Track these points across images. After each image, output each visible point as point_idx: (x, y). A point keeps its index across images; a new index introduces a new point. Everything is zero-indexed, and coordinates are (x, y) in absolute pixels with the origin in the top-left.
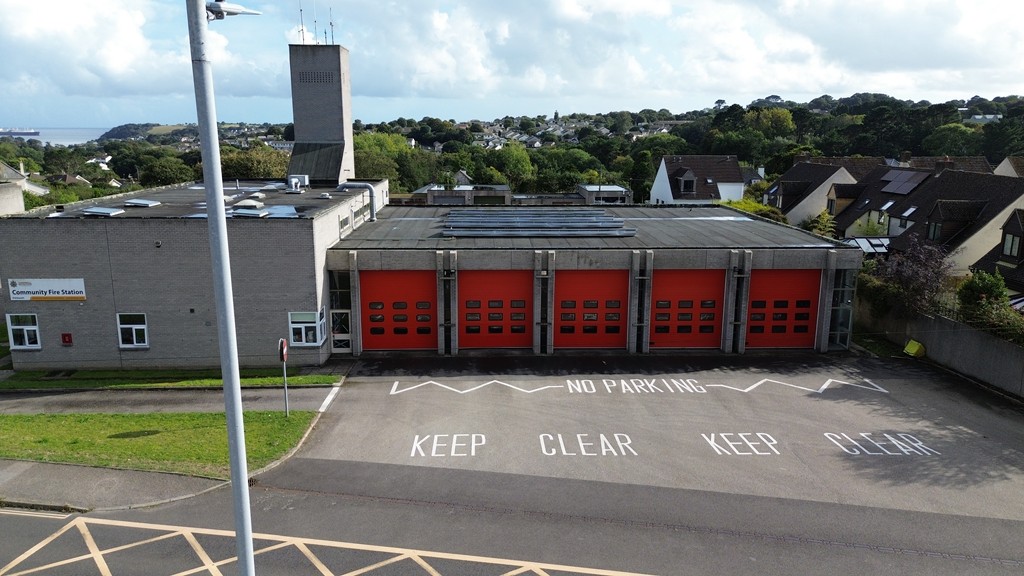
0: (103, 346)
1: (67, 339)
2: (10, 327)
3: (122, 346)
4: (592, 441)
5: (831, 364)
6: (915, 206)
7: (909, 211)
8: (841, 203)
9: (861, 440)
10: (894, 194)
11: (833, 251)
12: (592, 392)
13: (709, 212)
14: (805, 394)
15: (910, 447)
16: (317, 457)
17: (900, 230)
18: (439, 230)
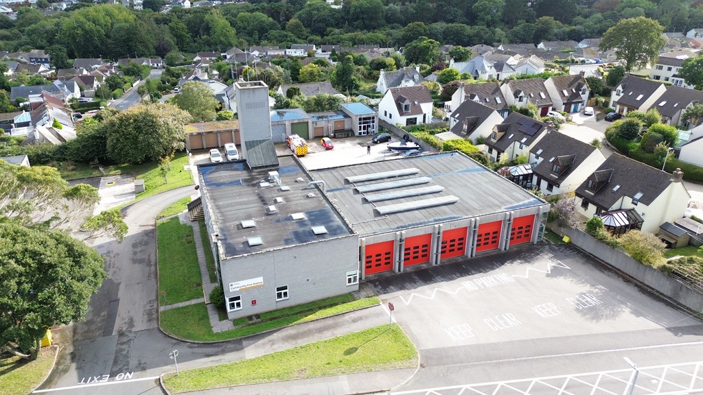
0: (269, 303)
1: (254, 302)
2: (228, 303)
3: (277, 300)
4: (501, 318)
5: (542, 252)
6: (542, 149)
7: (539, 152)
8: (500, 135)
9: (579, 300)
10: (526, 134)
11: (541, 207)
12: (477, 288)
13: (459, 161)
14: (545, 275)
15: (593, 301)
16: (427, 348)
17: (536, 160)
18: (367, 205)
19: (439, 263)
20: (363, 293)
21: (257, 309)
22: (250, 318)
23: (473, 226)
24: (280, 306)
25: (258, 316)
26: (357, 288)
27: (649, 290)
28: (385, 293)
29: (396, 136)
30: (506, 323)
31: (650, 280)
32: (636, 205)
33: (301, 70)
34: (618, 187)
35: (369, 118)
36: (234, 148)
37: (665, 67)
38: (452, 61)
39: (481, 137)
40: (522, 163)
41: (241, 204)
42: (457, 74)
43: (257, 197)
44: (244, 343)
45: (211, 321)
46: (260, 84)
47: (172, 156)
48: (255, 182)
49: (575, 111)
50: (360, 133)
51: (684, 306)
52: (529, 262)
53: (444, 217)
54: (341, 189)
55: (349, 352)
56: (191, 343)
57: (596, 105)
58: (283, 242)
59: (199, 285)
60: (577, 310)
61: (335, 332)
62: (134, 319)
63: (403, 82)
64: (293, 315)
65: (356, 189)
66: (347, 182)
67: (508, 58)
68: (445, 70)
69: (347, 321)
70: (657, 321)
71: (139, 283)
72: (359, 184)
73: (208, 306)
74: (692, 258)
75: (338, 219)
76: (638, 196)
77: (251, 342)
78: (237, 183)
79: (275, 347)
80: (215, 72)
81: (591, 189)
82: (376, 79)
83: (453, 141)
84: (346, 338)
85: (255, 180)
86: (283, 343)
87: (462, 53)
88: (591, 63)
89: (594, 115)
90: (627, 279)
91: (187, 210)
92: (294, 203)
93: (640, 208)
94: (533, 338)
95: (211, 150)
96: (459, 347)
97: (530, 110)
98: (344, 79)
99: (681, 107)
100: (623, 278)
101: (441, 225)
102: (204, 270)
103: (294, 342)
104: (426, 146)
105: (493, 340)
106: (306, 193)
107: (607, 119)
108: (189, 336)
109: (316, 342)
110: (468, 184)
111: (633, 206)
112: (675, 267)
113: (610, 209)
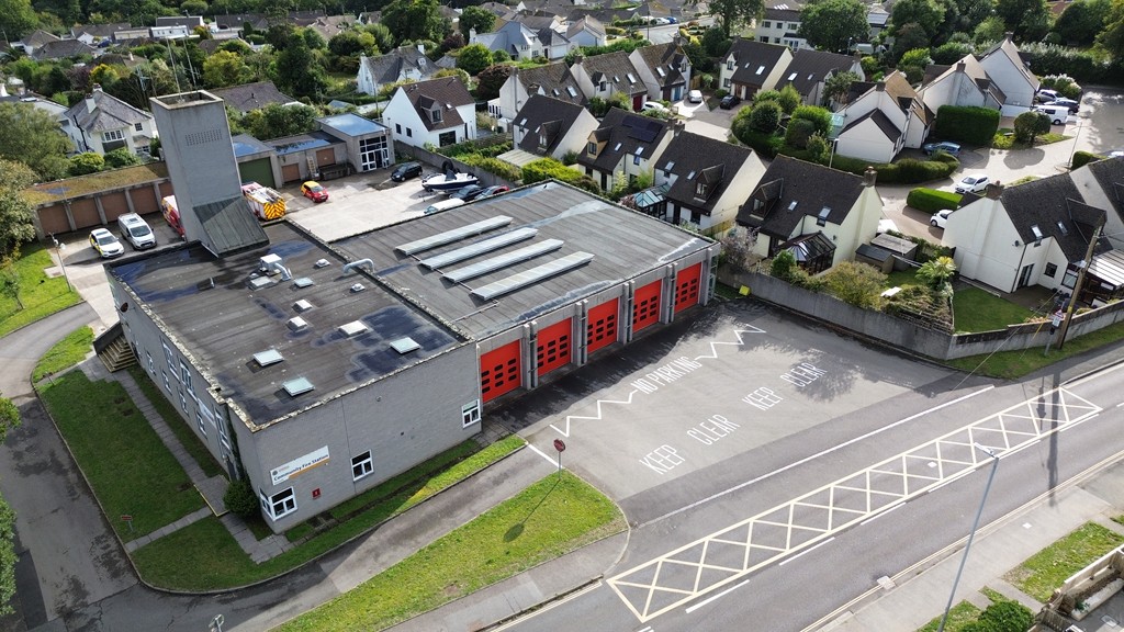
1: (316, 493)
2: (270, 506)
3: (355, 479)
4: (711, 426)
5: (718, 315)
6: (673, 161)
7: (670, 166)
8: (600, 146)
9: (796, 375)
10: (639, 140)
11: (710, 249)
12: (657, 388)
13: (564, 196)
14: (737, 349)
15: (814, 372)
16: (626, 496)
17: (666, 179)
18: (454, 289)
19: (585, 361)
20: (491, 434)
21: (324, 504)
22: (313, 521)
23: (627, 294)
24: (361, 488)
25: (326, 514)
26: (478, 428)
27: (873, 341)
28: (525, 426)
29: (430, 166)
30: (718, 430)
31: (872, 328)
32: (823, 226)
33: (205, 64)
34: (794, 203)
35: (377, 140)
36: (141, 223)
37: (774, 23)
38: (472, 33)
39: (570, 153)
40: (645, 187)
41: (233, 323)
42: (487, 54)
43: (258, 307)
44: (324, 566)
45: (242, 545)
46: (201, 97)
47: (17, 254)
48: (238, 280)
49: (677, 99)
50: (366, 167)
51: (922, 355)
52: (708, 334)
53: (584, 288)
54: (396, 269)
55: (514, 533)
56: (222, 593)
57: (701, 86)
58: (350, 379)
59: (188, 485)
60: (799, 389)
61: (474, 508)
62: (81, 579)
63: (402, 72)
64: (388, 497)
65: (422, 265)
66: (401, 254)
67: (550, 23)
68: (465, 47)
69: (486, 486)
70: (898, 382)
71: (56, 511)
72: (423, 255)
73: (223, 520)
74: (918, 289)
75: (425, 321)
76: (825, 213)
77: (336, 562)
78: (204, 286)
79: (384, 558)
80: (16, 81)
81: (758, 212)
82: (354, 71)
83: (537, 164)
84: (498, 513)
85: (236, 276)
86: (395, 550)
87: (480, 17)
88: (664, 24)
89: (703, 103)
90: (843, 332)
91: (94, 353)
92: (334, 305)
93: (830, 230)
94: (763, 443)
95: (94, 232)
96: (672, 482)
97: (622, 104)
98: (294, 75)
99: (818, 78)
100: (837, 332)
101: (585, 301)
102: (183, 457)
103: (413, 542)
104: (488, 177)
105: (714, 460)
106: (345, 284)
107: (723, 107)
108: (213, 583)
109: (450, 533)
110: (594, 231)
111: (819, 228)
112: (902, 304)
113: (791, 237)
